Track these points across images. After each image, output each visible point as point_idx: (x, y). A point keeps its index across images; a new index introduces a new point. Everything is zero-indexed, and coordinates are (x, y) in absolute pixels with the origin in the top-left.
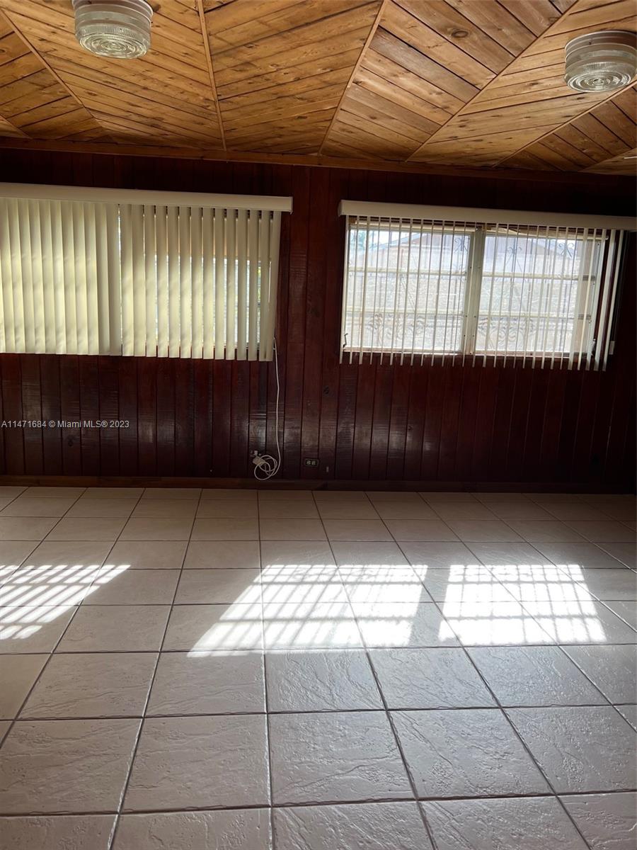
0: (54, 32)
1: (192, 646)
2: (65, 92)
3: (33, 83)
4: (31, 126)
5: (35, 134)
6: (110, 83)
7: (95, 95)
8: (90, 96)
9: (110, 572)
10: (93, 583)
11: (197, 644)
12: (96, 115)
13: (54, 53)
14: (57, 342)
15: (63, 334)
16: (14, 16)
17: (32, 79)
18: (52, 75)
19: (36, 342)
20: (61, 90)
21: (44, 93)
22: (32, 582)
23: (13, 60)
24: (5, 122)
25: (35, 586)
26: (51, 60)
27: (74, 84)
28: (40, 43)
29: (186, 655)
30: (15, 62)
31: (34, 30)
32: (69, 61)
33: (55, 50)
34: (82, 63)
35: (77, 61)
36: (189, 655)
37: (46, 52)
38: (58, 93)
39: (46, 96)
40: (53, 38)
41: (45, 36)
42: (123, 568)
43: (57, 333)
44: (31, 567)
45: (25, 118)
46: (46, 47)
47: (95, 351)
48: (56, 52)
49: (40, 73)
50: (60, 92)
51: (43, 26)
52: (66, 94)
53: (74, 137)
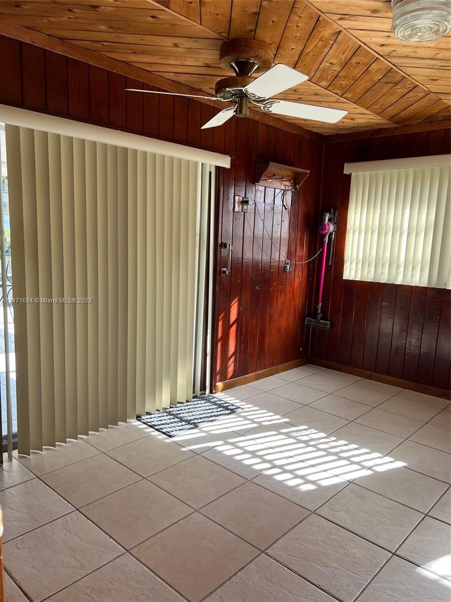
0: (389, 37)
1: (425, 564)
2: (413, 83)
3: (387, 83)
4: (397, 116)
5: (401, 122)
6: (445, 66)
7: (436, 80)
8: (432, 81)
9: (386, 464)
10: (370, 468)
11: (429, 564)
12: (442, 97)
13: (394, 54)
14: (397, 274)
15: (402, 269)
16: (356, 33)
17: (385, 80)
18: (398, 72)
19: (381, 275)
20: (409, 83)
21: (398, 89)
22: (328, 450)
23: (368, 68)
24: (379, 117)
25: (330, 454)
26: (394, 61)
27: (417, 75)
28: (382, 48)
29: (415, 568)
30: (369, 69)
31: (374, 40)
32: (407, 57)
33: (394, 51)
34: (417, 56)
35: (414, 55)
36: (419, 570)
37: (388, 55)
38: (408, 86)
39: (400, 90)
40: (389, 41)
41: (383, 41)
42: (400, 464)
43: (398, 268)
44: (334, 439)
45: (391, 111)
46: (387, 50)
47: (424, 284)
48: (395, 52)
49: (390, 73)
50: (409, 84)
51: (379, 34)
52: (414, 85)
53: (430, 119)
